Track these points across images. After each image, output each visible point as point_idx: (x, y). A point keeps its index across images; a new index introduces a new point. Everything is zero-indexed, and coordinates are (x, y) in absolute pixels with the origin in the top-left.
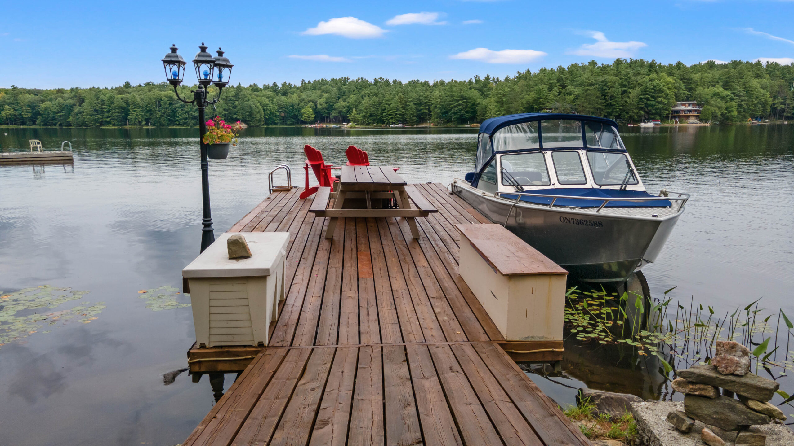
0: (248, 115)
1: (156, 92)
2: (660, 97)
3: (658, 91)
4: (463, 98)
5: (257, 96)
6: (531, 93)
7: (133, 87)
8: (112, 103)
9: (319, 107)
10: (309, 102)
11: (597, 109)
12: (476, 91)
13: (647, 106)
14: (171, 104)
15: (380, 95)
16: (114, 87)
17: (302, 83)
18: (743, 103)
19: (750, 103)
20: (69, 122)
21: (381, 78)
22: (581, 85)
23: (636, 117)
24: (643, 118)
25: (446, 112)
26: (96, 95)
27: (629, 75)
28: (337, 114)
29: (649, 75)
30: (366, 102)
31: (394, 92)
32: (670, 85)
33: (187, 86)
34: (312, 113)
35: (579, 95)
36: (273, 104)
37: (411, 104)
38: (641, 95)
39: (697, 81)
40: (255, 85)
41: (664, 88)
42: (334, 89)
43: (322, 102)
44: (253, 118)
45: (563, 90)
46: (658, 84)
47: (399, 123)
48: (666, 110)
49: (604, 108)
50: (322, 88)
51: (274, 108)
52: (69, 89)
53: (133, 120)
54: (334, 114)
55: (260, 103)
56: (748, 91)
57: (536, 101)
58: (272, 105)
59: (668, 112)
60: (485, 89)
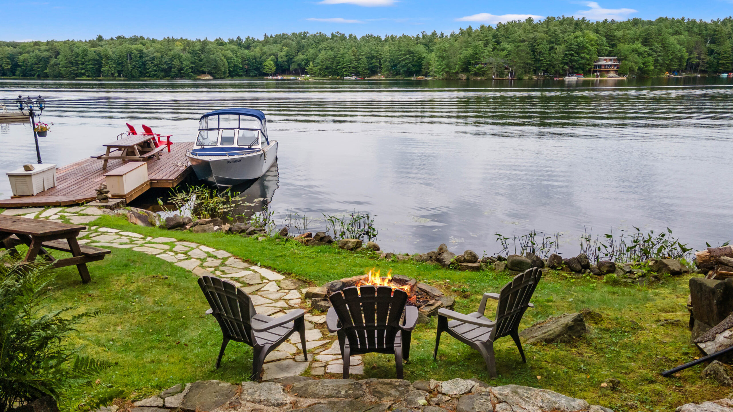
0: (213, 68)
1: (127, 45)
2: (583, 53)
3: (581, 47)
4: (410, 52)
5: (222, 49)
6: (469, 49)
7: (106, 40)
8: (86, 55)
9: (280, 60)
10: (271, 55)
11: (527, 64)
12: (422, 46)
13: (571, 61)
14: (141, 57)
15: (335, 49)
16: (88, 41)
17: (265, 37)
18: (659, 58)
19: (666, 58)
20: (46, 73)
21: (338, 32)
22: (514, 41)
23: (561, 71)
24: (568, 73)
25: (395, 66)
26: (70, 48)
27: (556, 33)
28: (296, 67)
29: (574, 32)
30: (322, 55)
31: (348, 46)
32: (593, 42)
33: (157, 40)
34: (273, 65)
35: (510, 51)
36: (237, 57)
37: (364, 57)
38: (566, 51)
39: (620, 38)
40: (220, 39)
41: (587, 45)
42: (294, 43)
43: (282, 55)
44: (219, 70)
45: (498, 46)
46: (582, 42)
47: (353, 76)
48: (589, 64)
49: (533, 63)
50: (283, 42)
51: (237, 61)
52: (46, 41)
53: (106, 72)
54: (293, 66)
55: (225, 57)
56: (665, 46)
57: (472, 56)
58: (235, 58)
59: (590, 67)
60: (431, 44)
